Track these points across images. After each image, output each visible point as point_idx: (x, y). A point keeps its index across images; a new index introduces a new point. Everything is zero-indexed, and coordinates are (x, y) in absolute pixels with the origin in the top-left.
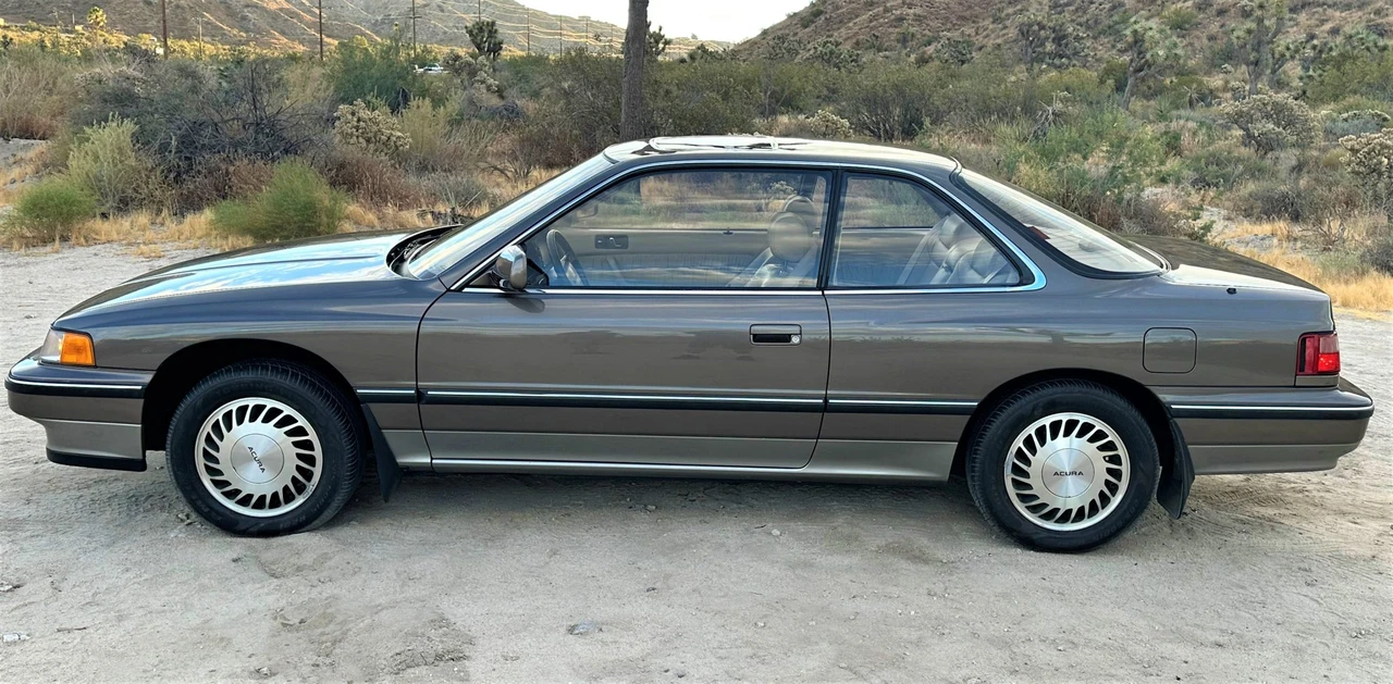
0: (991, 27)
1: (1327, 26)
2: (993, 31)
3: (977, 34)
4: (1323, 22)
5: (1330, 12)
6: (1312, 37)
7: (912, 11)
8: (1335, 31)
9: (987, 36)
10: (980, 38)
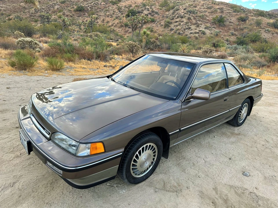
0: (23, 14)
1: (85, 20)
2: (24, 15)
3: (20, 15)
4: (84, 19)
5: (85, 18)
6: (83, 21)
7: (3, 9)
8: (87, 21)
9: (23, 16)
10: (21, 16)
